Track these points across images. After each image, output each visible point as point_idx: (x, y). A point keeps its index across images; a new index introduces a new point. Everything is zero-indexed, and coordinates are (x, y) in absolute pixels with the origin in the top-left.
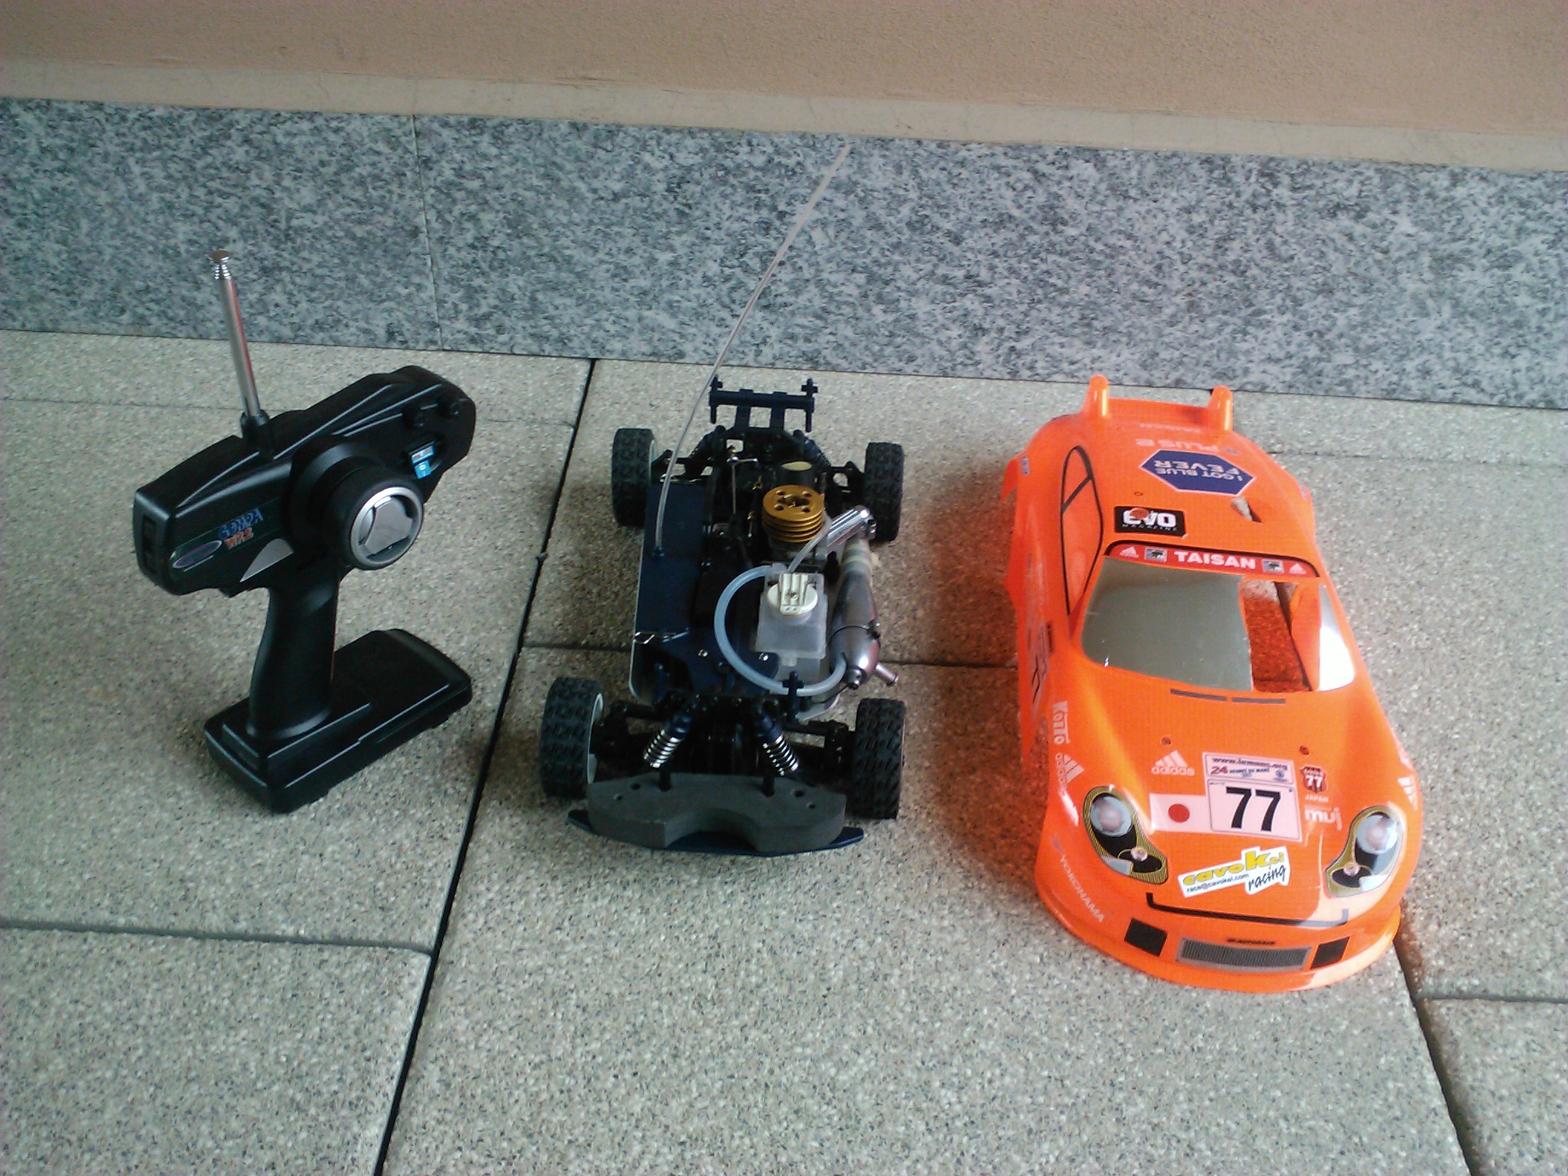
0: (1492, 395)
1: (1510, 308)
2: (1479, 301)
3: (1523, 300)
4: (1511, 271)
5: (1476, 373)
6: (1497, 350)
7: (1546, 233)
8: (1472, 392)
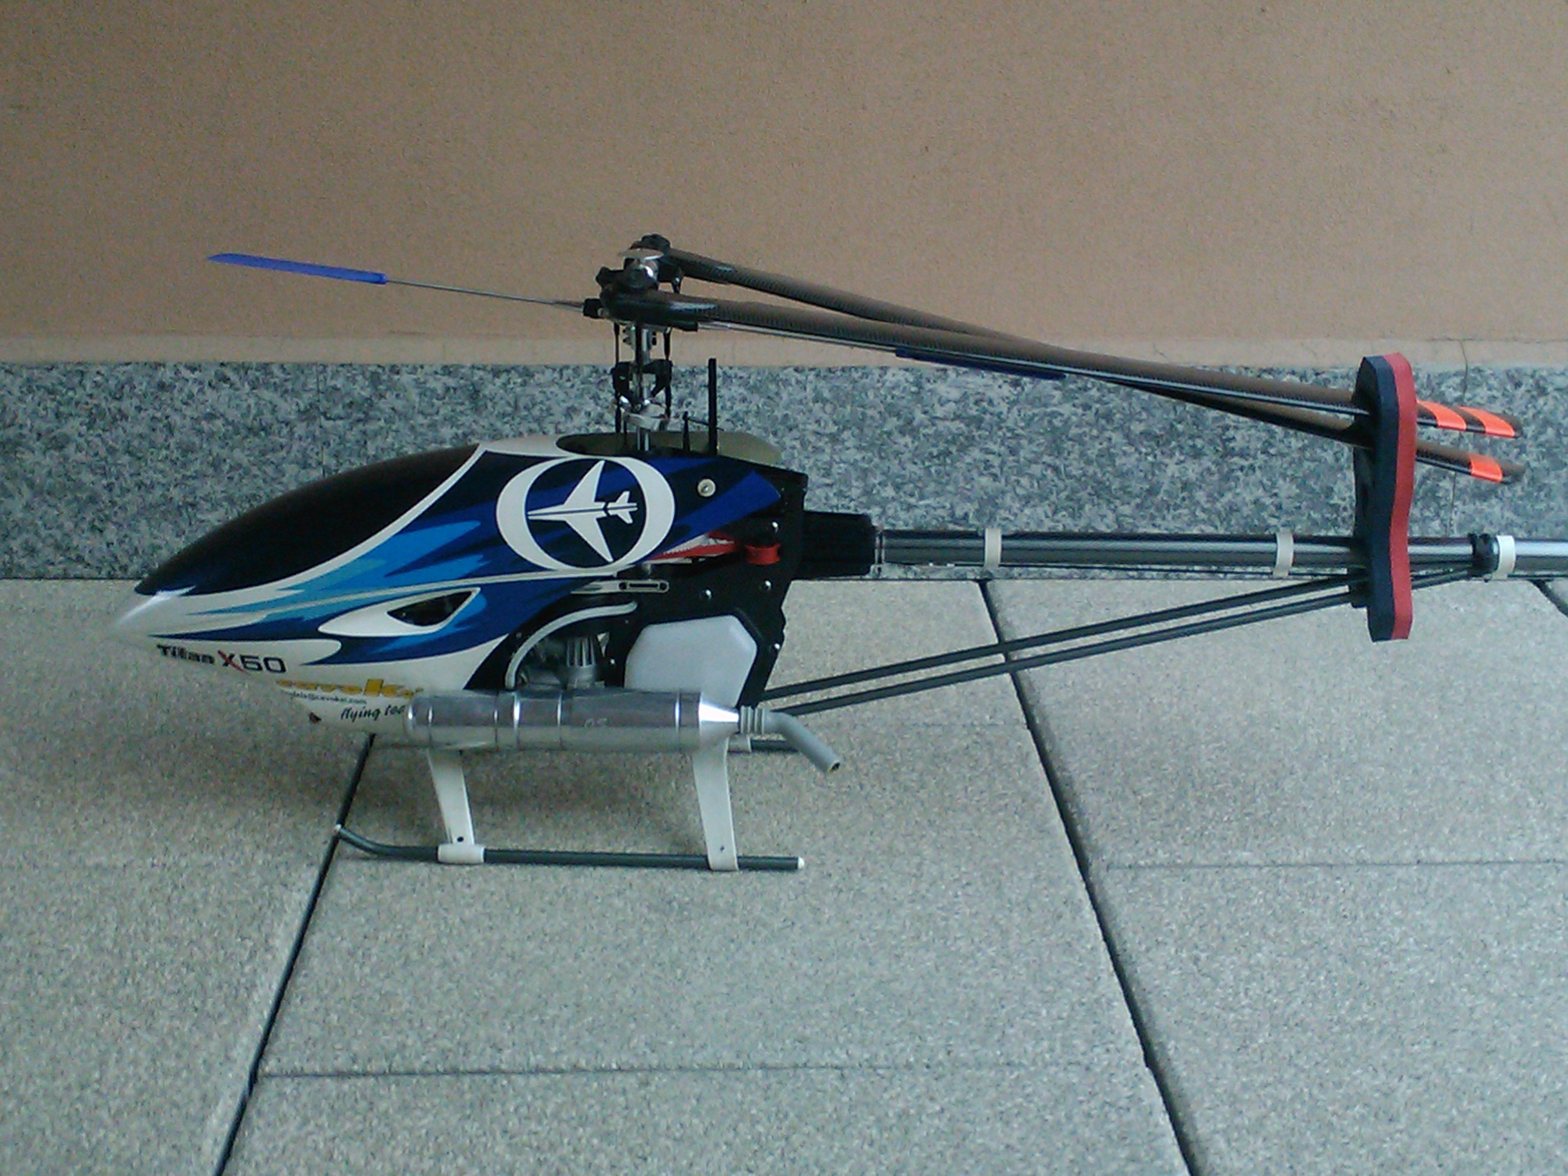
0: (99, 569)
1: (80, 486)
2: (50, 481)
3: (87, 477)
4: (66, 451)
5: (76, 548)
6: (85, 526)
7: (80, 416)
8: (80, 567)
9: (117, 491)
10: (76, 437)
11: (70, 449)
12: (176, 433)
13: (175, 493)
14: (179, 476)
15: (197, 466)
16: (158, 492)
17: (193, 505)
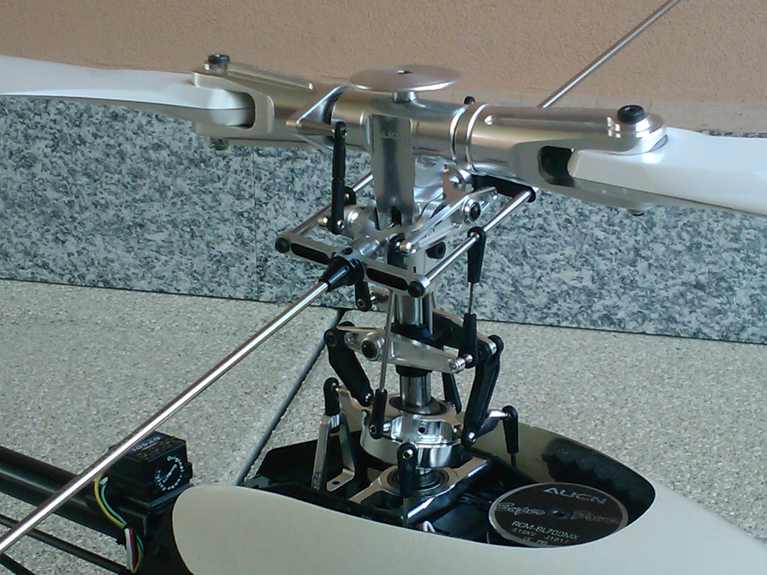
0: (62, 275)
1: (45, 201)
2: (20, 194)
3: (51, 194)
4: (33, 170)
5: (43, 256)
6: (50, 237)
7: (46, 139)
8: (45, 272)
9: (77, 208)
10: (42, 157)
11: (37, 168)
12: (128, 161)
13: (127, 214)
14: (130, 199)
15: (145, 191)
16: (111, 212)
17: (141, 226)
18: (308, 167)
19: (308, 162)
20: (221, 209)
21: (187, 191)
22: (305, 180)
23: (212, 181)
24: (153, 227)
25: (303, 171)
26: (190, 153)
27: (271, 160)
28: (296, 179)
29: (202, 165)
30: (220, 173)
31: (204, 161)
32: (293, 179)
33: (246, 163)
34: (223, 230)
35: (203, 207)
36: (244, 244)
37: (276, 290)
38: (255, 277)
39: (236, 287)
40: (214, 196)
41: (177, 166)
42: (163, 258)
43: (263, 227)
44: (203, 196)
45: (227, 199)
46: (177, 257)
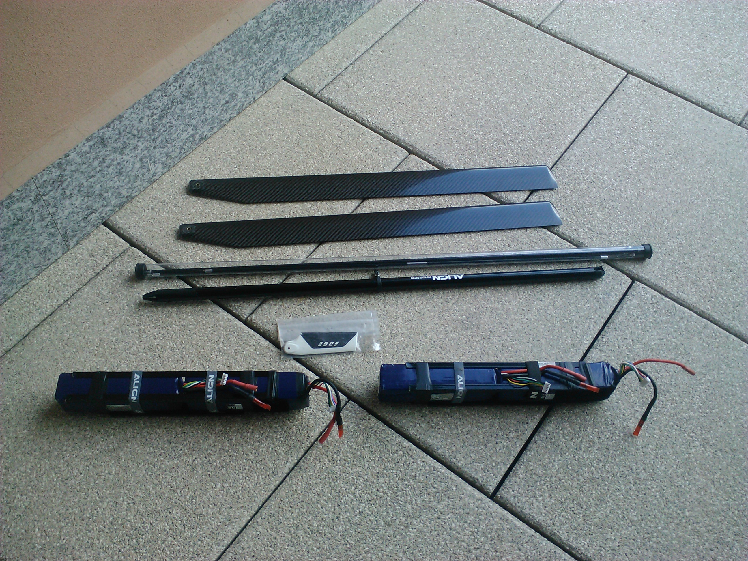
18: (69, 182)
19: (69, 180)
20: (37, 231)
21: (17, 238)
22: (70, 188)
23: (27, 224)
24: (7, 266)
25: (68, 186)
26: (12, 222)
27: (51, 193)
28: (66, 191)
29: (20, 222)
30: (30, 218)
31: (20, 220)
32: (65, 192)
33: (40, 204)
34: (41, 238)
35: (28, 238)
36: (53, 235)
37: (75, 240)
38: (64, 243)
39: (56, 254)
40: (31, 229)
41: (8, 232)
42: (18, 274)
43: (59, 222)
44: (26, 233)
45: (37, 226)
46: (25, 267)
